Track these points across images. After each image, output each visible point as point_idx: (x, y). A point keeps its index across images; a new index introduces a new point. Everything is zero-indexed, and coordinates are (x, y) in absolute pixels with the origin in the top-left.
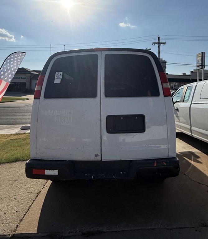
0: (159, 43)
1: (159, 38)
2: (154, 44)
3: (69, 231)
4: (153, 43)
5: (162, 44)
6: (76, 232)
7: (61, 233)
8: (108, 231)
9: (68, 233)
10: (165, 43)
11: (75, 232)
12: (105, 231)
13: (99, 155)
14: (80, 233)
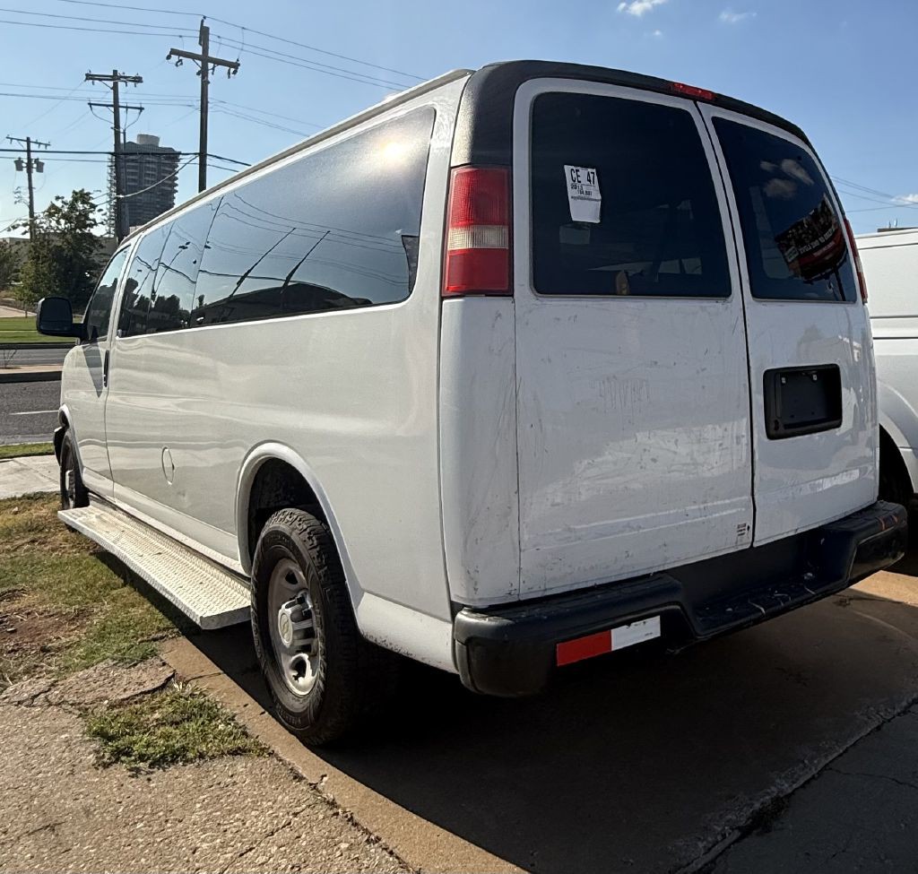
0: (205, 59)
1: (204, 34)
2: (175, 58)
3: (701, 845)
4: (173, 52)
5: (219, 68)
6: (724, 837)
7: (688, 864)
8: (795, 786)
9: (705, 854)
10: (235, 66)
11: (719, 838)
12: (790, 791)
13: (749, 528)
14: (737, 834)
